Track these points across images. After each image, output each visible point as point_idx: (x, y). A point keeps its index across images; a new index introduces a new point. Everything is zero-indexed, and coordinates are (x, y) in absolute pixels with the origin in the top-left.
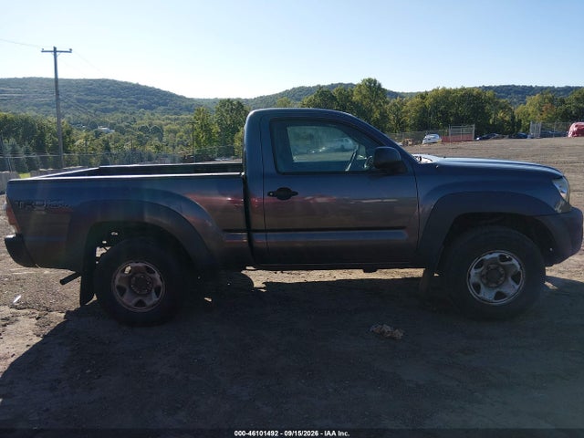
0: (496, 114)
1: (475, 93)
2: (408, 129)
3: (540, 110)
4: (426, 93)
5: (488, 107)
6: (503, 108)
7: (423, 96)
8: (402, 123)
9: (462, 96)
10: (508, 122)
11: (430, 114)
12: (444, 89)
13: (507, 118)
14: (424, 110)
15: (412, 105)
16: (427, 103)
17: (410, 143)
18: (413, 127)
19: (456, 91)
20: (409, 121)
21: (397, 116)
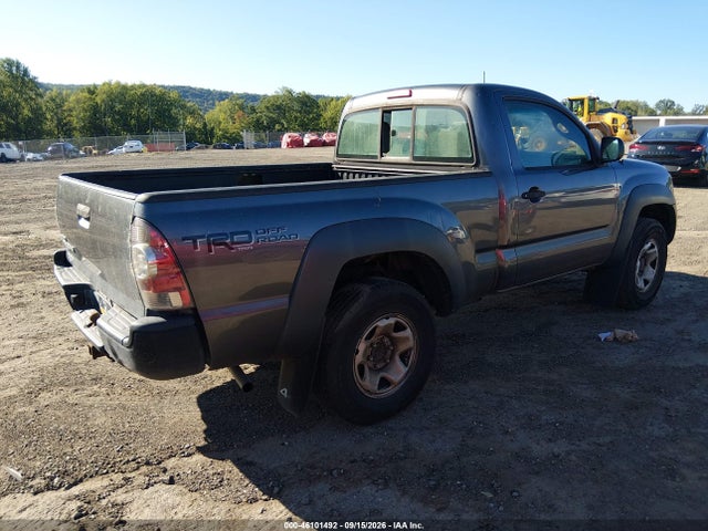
0: (185, 119)
1: (157, 92)
2: (76, 134)
3: (232, 118)
4: (95, 87)
5: (174, 111)
6: (192, 113)
7: (92, 91)
8: (66, 124)
9: (143, 95)
10: (200, 130)
11: (105, 115)
12: (118, 83)
13: (198, 126)
14: (95, 109)
15: (78, 101)
16: (98, 100)
17: (94, 152)
18: (83, 130)
19: (133, 87)
20: (76, 123)
21: (56, 114)
